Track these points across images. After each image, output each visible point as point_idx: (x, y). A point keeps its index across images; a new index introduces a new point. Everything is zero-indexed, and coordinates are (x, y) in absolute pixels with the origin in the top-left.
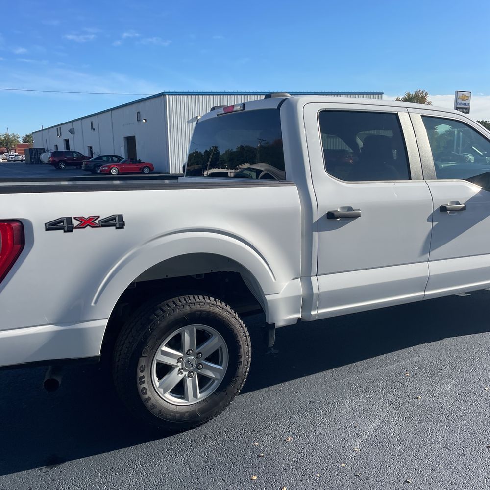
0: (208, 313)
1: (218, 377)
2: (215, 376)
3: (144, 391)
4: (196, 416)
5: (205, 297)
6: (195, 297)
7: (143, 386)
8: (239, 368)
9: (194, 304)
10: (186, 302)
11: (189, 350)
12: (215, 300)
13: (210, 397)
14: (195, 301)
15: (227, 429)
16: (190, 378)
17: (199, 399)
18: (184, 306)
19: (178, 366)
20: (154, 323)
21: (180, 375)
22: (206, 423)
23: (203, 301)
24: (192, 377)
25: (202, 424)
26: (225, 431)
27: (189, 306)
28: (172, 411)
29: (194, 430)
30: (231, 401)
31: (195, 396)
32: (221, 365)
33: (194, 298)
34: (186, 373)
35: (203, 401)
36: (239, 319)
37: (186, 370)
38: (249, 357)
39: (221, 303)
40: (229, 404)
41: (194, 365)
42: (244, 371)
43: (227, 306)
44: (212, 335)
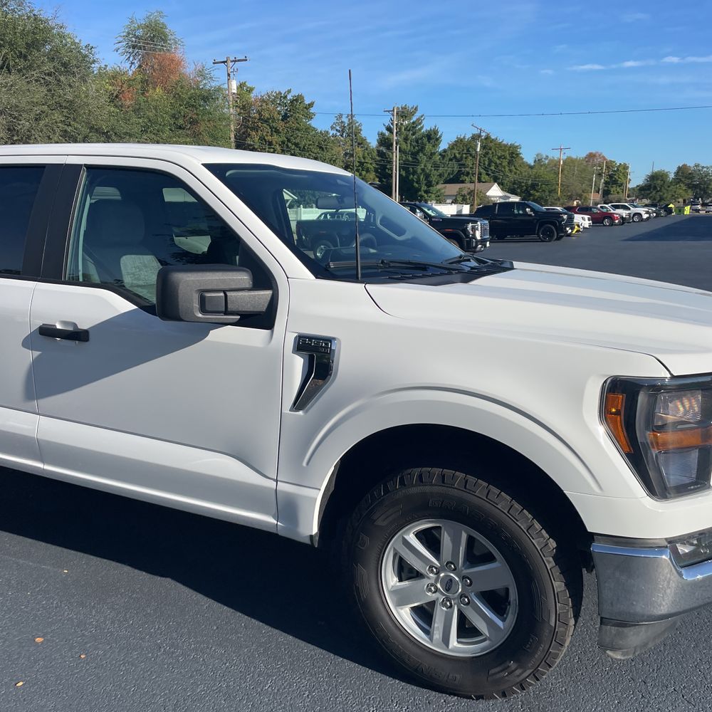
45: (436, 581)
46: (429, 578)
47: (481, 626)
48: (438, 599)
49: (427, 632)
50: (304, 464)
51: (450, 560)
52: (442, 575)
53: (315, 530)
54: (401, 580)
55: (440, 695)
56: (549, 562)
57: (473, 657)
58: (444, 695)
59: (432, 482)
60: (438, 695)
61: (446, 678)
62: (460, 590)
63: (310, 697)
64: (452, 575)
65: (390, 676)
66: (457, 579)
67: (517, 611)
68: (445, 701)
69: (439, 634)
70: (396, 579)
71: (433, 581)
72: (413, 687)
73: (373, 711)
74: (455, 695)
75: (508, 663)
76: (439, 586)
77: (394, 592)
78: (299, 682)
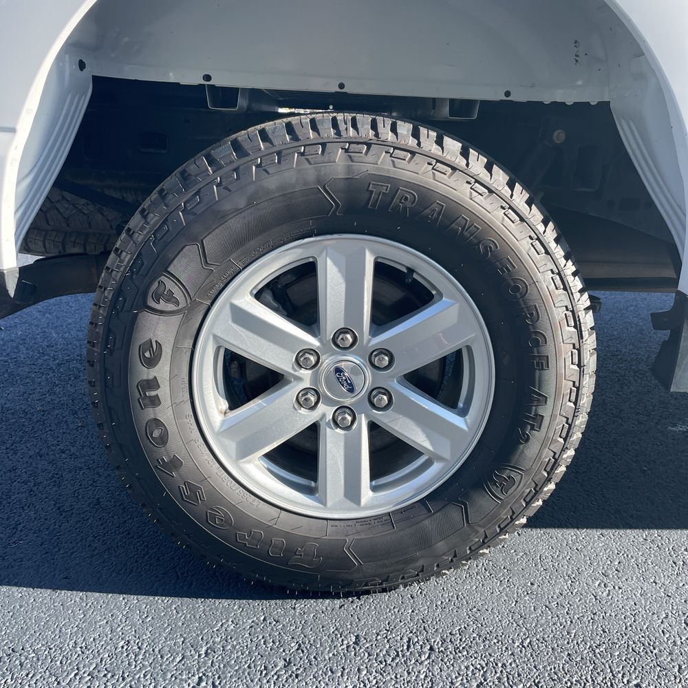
0: (424, 196)
1: (446, 454)
2: (432, 444)
3: (156, 434)
4: (344, 562)
5: (423, 131)
6: (380, 125)
7: (150, 413)
8: (527, 440)
9: (369, 145)
10: (338, 133)
11: (344, 331)
12: (465, 153)
13: (406, 513)
14: (377, 135)
15: (444, 641)
16: (338, 430)
17: (367, 508)
18: (324, 145)
19: (299, 379)
20: (198, 193)
21: (303, 411)
22: (384, 590)
23: (412, 142)
24: (348, 428)
25: (367, 592)
26: (431, 649)
27: (347, 151)
28: (259, 524)
29: (338, 602)
30: (483, 544)
31: (352, 492)
32: (463, 413)
33: (374, 126)
34: (325, 411)
35: (378, 518)
36: (559, 252)
37: (330, 402)
38: (576, 410)
39: (489, 167)
40: (474, 553)
41: (357, 389)
42: (547, 455)
43: (512, 188)
44: (440, 295)
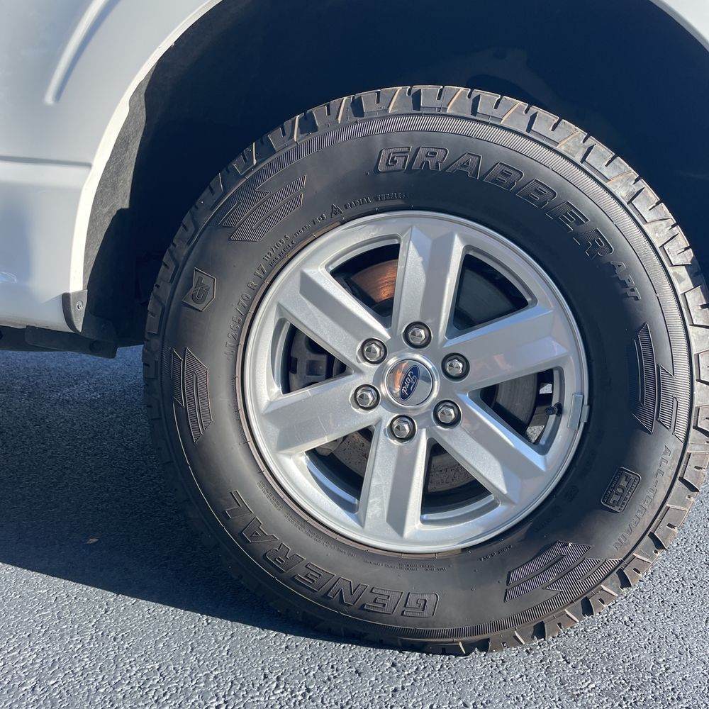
45: (379, 377)
46: (360, 372)
47: (489, 470)
48: (379, 421)
49: (349, 507)
50: (49, 99)
51: (417, 319)
52: (391, 362)
53: (77, 283)
54: (287, 389)
55: (379, 652)
56: (680, 280)
57: (464, 550)
58: (388, 652)
59: (387, 111)
60: (374, 653)
61: (400, 607)
62: (435, 394)
63: (38, 690)
64: (418, 357)
65: (254, 624)
66: (430, 366)
67: (584, 419)
68: (394, 665)
69: (381, 505)
70: (277, 389)
71: (368, 380)
72: (312, 641)
73: (218, 708)
74: (413, 648)
75: (557, 550)
76: (384, 390)
77: (274, 415)
78: (13, 658)
